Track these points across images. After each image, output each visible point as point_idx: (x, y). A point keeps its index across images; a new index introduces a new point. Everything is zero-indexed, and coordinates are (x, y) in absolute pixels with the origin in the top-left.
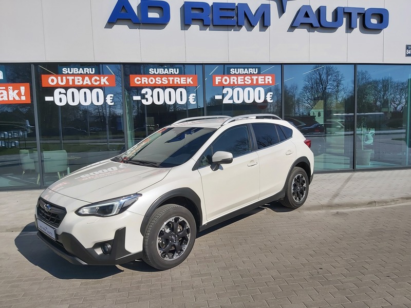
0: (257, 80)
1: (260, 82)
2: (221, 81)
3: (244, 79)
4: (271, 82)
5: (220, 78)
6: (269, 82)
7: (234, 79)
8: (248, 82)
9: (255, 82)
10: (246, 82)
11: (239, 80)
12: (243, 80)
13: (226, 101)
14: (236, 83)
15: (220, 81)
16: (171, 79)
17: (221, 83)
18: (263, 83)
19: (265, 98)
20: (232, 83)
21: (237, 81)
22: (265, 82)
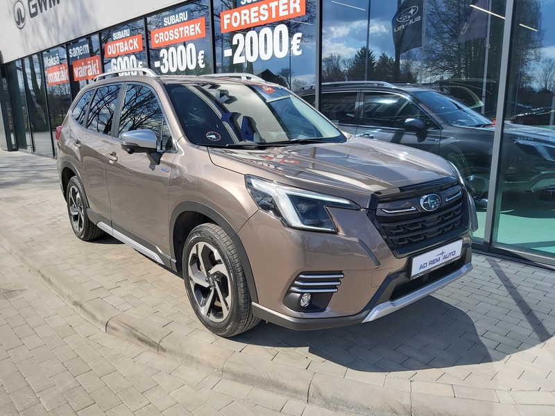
0: (277, 8)
1: (282, 14)
2: (231, 21)
3: (258, 11)
4: (298, 10)
5: (228, 16)
6: (295, 9)
7: (245, 15)
8: (264, 16)
9: (274, 16)
10: (263, 18)
11: (253, 15)
12: (256, 14)
13: (237, 60)
14: (248, 22)
15: (229, 21)
16: (181, 29)
17: (230, 25)
18: (286, 13)
19: (290, 46)
20: (243, 23)
21: (250, 17)
22: (289, 12)
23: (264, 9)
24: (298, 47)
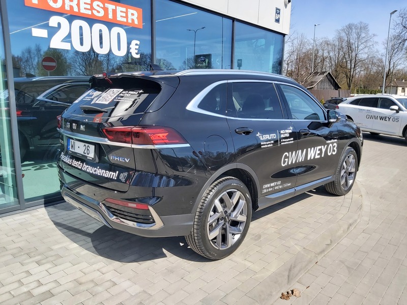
0: (114, 12)
1: (119, 18)
3: (91, 5)
4: (136, 22)
6: (133, 20)
8: (98, 12)
9: (110, 16)
10: (95, 12)
12: (89, 7)
13: (57, 43)
14: (76, 9)
18: (125, 20)
19: (129, 48)
21: (78, 5)
22: (127, 20)
23: (98, 5)
24: (137, 51)
